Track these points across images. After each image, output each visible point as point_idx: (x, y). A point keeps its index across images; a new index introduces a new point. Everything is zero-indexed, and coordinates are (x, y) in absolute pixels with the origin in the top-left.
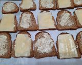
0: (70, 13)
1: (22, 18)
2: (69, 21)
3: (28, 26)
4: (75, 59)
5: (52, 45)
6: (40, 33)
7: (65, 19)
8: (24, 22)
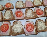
0: (32, 10)
1: (6, 13)
3: (9, 18)
5: (22, 28)
7: (29, 14)
8: (7, 15)
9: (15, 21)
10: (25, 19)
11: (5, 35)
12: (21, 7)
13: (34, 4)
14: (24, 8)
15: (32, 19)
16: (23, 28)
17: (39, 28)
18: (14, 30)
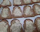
1: (3, 11)
2: (30, 12)
3: (7, 16)
6: (13, 20)
7: (28, 11)
8: (4, 13)
9: (13, 19)
12: (19, 4)
13: (32, 1)
14: (22, 5)
16: (22, 27)
17: (39, 27)
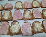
4: (31, 36)
10: (23, 20)
11: (3, 35)
15: (30, 20)
18: (11, 30)
